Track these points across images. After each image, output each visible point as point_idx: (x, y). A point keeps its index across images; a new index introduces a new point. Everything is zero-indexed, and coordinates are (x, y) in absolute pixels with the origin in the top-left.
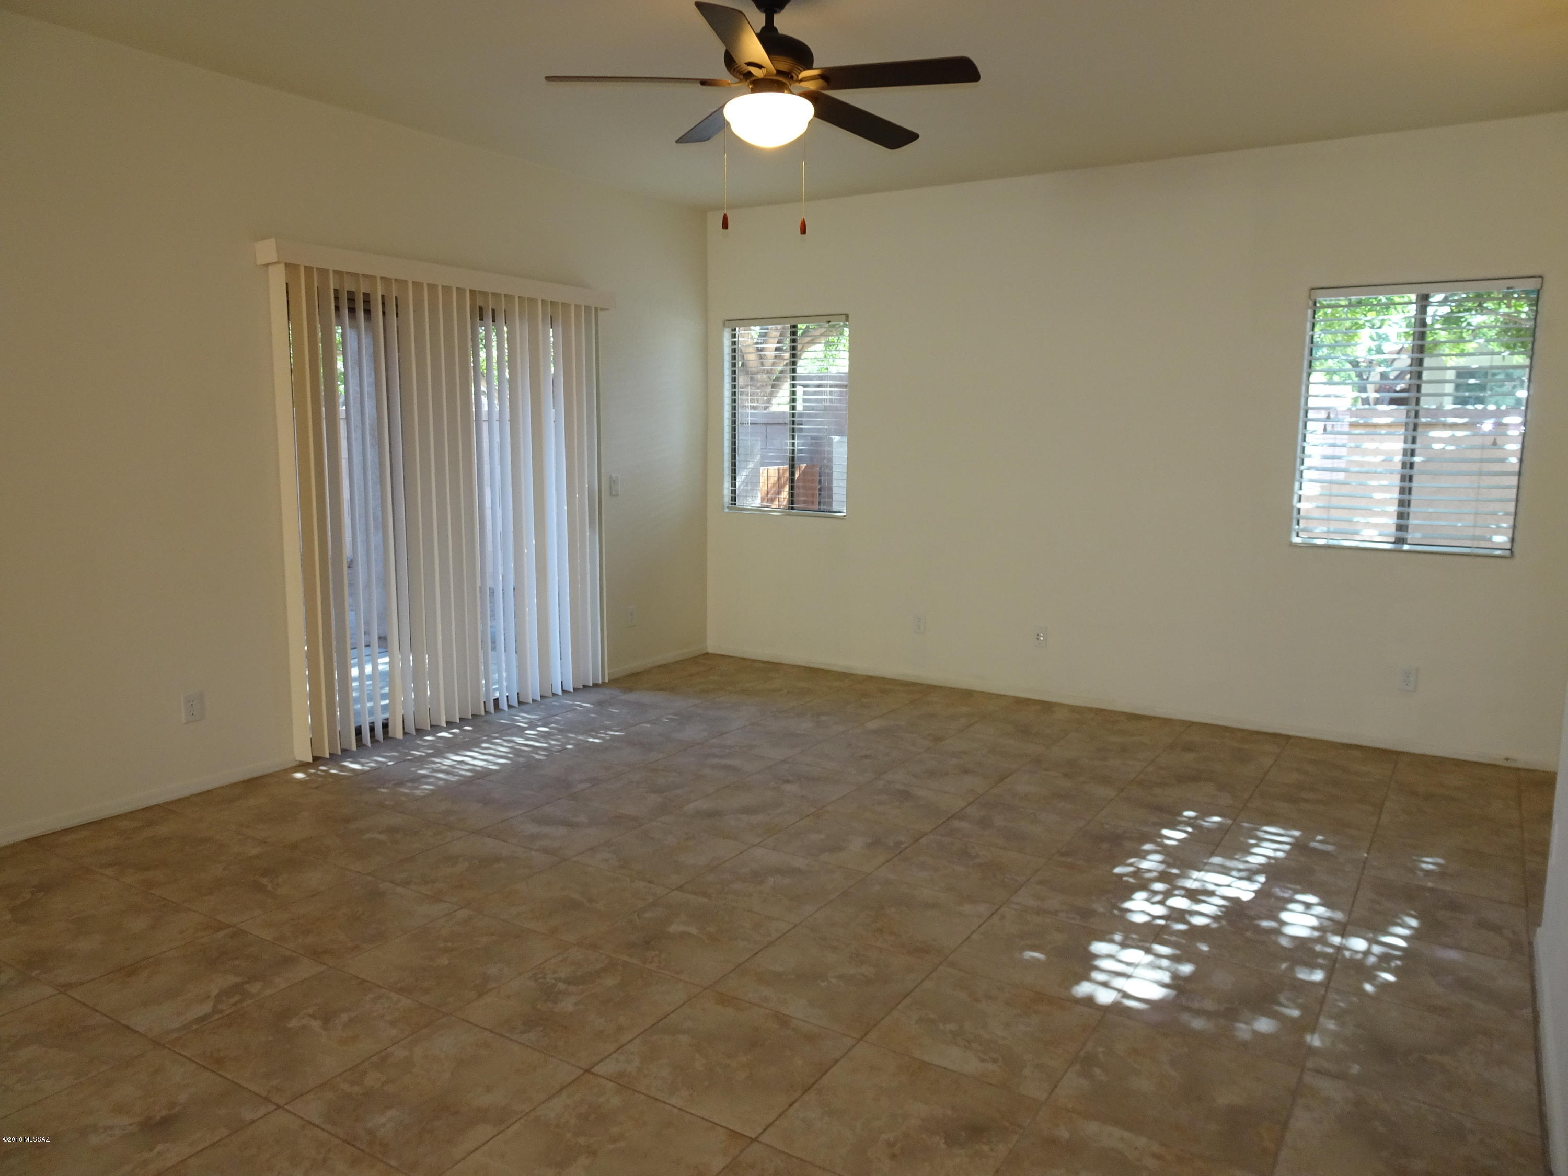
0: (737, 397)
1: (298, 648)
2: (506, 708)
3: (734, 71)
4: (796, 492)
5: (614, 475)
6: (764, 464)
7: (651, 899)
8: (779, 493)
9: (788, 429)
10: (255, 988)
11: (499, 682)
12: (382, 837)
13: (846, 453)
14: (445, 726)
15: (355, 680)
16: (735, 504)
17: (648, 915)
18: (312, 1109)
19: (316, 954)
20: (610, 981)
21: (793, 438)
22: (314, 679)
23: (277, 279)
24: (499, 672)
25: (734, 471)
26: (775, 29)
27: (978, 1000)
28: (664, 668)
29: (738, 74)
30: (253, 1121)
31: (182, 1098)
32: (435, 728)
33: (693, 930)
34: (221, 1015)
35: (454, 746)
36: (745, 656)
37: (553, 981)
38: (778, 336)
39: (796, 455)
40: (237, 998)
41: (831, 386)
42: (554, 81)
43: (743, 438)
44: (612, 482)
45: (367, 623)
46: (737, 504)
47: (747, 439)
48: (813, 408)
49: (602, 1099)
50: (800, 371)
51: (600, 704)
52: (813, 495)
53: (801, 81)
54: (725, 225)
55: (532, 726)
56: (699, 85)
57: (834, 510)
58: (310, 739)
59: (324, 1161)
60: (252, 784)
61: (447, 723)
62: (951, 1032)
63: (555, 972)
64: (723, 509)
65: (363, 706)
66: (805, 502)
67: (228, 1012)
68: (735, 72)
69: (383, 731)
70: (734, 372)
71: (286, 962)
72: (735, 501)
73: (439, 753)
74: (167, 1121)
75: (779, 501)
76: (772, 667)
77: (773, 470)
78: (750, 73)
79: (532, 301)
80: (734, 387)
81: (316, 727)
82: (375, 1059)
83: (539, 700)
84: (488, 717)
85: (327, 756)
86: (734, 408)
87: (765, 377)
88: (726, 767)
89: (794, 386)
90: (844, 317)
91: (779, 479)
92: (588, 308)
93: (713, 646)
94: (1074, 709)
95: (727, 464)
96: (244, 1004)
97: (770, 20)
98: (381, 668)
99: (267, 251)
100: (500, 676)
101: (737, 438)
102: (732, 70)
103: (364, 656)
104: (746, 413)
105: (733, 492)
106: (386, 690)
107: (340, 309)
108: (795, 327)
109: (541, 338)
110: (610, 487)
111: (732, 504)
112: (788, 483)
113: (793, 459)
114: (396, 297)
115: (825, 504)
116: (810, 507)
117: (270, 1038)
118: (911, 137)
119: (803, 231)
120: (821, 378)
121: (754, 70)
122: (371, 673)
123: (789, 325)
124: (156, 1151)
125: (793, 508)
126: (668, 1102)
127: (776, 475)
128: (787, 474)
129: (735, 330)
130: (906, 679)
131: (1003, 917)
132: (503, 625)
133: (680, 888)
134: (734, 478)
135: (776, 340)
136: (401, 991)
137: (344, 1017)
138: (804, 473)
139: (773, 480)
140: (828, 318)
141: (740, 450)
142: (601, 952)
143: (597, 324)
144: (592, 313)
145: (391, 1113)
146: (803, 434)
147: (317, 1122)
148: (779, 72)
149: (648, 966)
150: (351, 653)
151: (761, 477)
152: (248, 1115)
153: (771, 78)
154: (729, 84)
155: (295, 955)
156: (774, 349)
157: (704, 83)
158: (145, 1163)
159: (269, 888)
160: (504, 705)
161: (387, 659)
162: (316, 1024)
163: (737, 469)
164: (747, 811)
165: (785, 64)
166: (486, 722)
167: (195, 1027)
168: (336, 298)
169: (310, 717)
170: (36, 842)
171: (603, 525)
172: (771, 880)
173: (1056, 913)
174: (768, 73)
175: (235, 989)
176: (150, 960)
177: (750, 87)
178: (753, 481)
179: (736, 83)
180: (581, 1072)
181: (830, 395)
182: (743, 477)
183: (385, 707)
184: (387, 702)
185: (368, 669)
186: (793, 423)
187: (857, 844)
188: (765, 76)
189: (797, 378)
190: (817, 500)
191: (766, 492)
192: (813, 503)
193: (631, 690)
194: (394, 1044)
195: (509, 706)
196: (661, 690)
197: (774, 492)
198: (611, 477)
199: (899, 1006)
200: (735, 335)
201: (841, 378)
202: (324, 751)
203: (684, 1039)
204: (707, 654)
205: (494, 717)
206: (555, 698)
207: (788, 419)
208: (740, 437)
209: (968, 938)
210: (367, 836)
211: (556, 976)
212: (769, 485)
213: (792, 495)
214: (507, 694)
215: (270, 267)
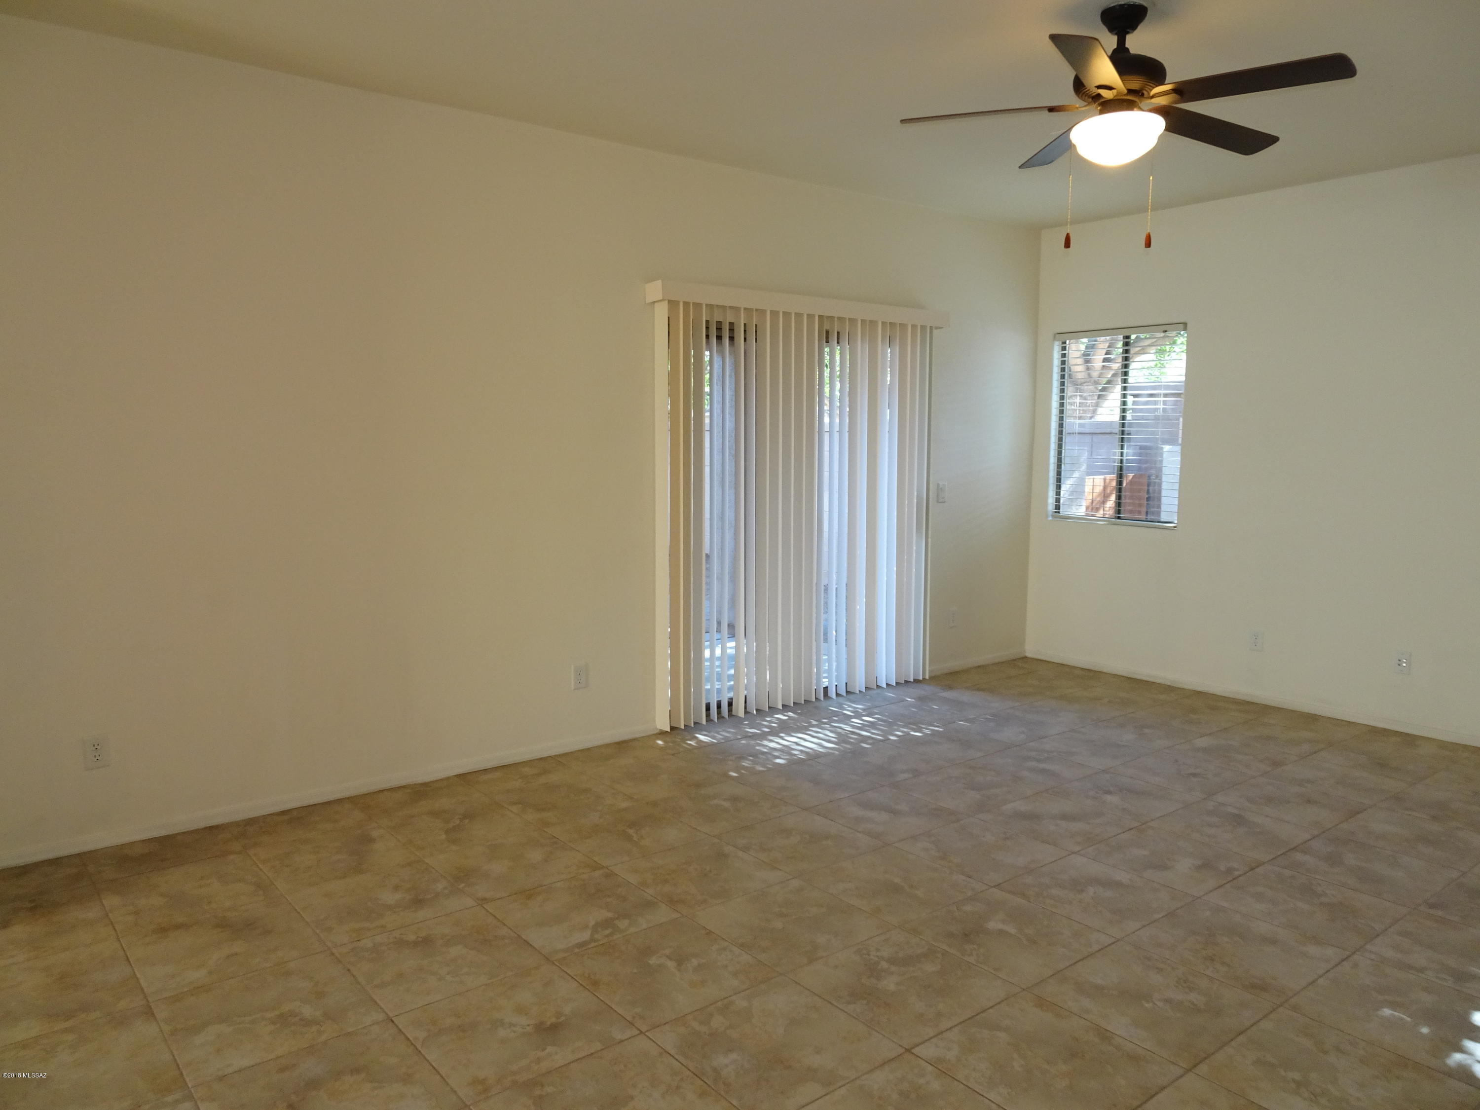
0: (1064, 408)
1: (663, 630)
2: (834, 696)
3: (1082, 95)
4: (1123, 501)
5: (941, 483)
6: (1089, 474)
7: (969, 894)
8: (1104, 502)
9: (1117, 440)
10: (623, 924)
11: (829, 671)
12: (726, 804)
13: (1179, 463)
14: (781, 708)
15: (707, 660)
16: (1059, 512)
17: (968, 908)
18: (668, 1039)
19: (673, 902)
20: (930, 967)
21: (1122, 448)
22: (674, 657)
23: (661, 313)
24: (829, 661)
25: (1059, 480)
26: (1127, 49)
27: (1326, 1052)
28: (981, 668)
29: (1087, 97)
30: (622, 1041)
31: (567, 1009)
32: (773, 710)
33: (1013, 931)
34: (596, 944)
35: (785, 728)
36: (1065, 662)
37: (877, 959)
38: (1107, 347)
39: (1125, 464)
40: (607, 932)
41: (1166, 395)
42: (909, 123)
43: (1070, 448)
44: (940, 490)
45: (720, 612)
46: (1061, 513)
47: (1073, 448)
48: (1142, 418)
49: (922, 1081)
50: (1131, 379)
51: (921, 699)
52: (1140, 505)
53: (1153, 97)
54: (1067, 244)
55: (858, 715)
56: (1047, 112)
57: (1162, 520)
58: (669, 711)
59: (678, 1088)
60: (622, 746)
61: (783, 706)
62: (1294, 1081)
63: (878, 950)
64: (1047, 516)
65: (712, 685)
66: (1131, 512)
67: (602, 942)
68: (1084, 96)
69: (728, 709)
70: (1063, 384)
71: (649, 905)
72: (1059, 509)
73: (774, 732)
74: (555, 1028)
75: (1104, 510)
76: (1091, 675)
77: (1099, 480)
78: (1099, 96)
79: (873, 323)
80: (1062, 398)
81: (674, 700)
82: (719, 1004)
83: (864, 691)
84: (817, 704)
85: (683, 727)
86: (1061, 419)
87: (1091, 387)
88: (1044, 771)
89: (1124, 396)
90: (1181, 326)
91: (1105, 488)
92: (923, 328)
93: (1031, 651)
94: (1443, 745)
95: (1052, 474)
96: (615, 937)
97: (1121, 42)
98: (729, 651)
99: (654, 291)
100: (830, 666)
101: (1063, 448)
102: (1081, 94)
103: (715, 640)
104: (1072, 423)
105: (1058, 500)
106: (732, 672)
107: (710, 338)
108: (1128, 337)
109: (879, 357)
110: (938, 496)
111: (1056, 512)
112: (1114, 492)
113: (1121, 468)
114: (756, 325)
115: (1153, 513)
116: (1137, 516)
117: (635, 971)
118: (1268, 140)
119: (1148, 244)
120: (1154, 388)
121: (1103, 92)
122: (720, 656)
123: (1122, 336)
124: (547, 1051)
125: (1119, 518)
126: (986, 1096)
127: (1102, 484)
128: (1114, 484)
129: (1065, 343)
130: (1237, 697)
131: (1355, 965)
132: (835, 621)
133: (998, 886)
134: (1059, 487)
135: (1104, 351)
136: (742, 946)
137: (695, 962)
138: (1131, 483)
139: (1099, 489)
140: (1165, 328)
141: (1066, 460)
142: (921, 937)
143: (931, 343)
144: (927, 332)
145: (734, 1056)
146: (1132, 444)
147: (672, 1052)
148: (1130, 91)
149: (966, 958)
150: (705, 636)
151: (1086, 486)
152: (619, 1036)
153: (1121, 98)
154: (1077, 108)
155: (655, 900)
156: (1101, 361)
157: (1051, 109)
158: (538, 1060)
159: (635, 838)
160: (832, 693)
161: (733, 644)
162: (671, 965)
163: (1062, 478)
164: (1065, 817)
165: (1137, 83)
166: (816, 708)
167: (577, 950)
168: (707, 328)
169: (669, 690)
170: (464, 778)
171: (930, 529)
172: (1091, 890)
173: (1421, 970)
174: (1119, 94)
175: (606, 923)
176: (544, 887)
177: (1099, 108)
178: (1078, 491)
179: (1085, 106)
180: (903, 1050)
181: (1164, 405)
182: (1068, 486)
183: (731, 689)
184: (732, 683)
185: (718, 652)
186: (1123, 432)
187: (1184, 865)
188: (1115, 96)
189: (1129, 388)
190: (1144, 510)
191: (1090, 501)
192: (1139, 512)
193: (950, 688)
194: (735, 994)
195: (838, 695)
196: (979, 690)
197: (1099, 501)
198: (938, 484)
199: (1233, 1043)
200: (1065, 347)
201: (1175, 387)
202: (680, 723)
203: (1002, 1035)
204: (1025, 658)
205: (824, 704)
206: (879, 691)
207: (1117, 429)
208: (1066, 448)
209: (1314, 982)
210: (715, 802)
211: (878, 954)
212: (1095, 494)
213: (1119, 504)
214: (836, 684)
215: (656, 304)
